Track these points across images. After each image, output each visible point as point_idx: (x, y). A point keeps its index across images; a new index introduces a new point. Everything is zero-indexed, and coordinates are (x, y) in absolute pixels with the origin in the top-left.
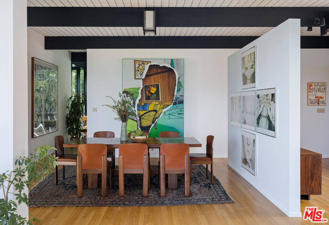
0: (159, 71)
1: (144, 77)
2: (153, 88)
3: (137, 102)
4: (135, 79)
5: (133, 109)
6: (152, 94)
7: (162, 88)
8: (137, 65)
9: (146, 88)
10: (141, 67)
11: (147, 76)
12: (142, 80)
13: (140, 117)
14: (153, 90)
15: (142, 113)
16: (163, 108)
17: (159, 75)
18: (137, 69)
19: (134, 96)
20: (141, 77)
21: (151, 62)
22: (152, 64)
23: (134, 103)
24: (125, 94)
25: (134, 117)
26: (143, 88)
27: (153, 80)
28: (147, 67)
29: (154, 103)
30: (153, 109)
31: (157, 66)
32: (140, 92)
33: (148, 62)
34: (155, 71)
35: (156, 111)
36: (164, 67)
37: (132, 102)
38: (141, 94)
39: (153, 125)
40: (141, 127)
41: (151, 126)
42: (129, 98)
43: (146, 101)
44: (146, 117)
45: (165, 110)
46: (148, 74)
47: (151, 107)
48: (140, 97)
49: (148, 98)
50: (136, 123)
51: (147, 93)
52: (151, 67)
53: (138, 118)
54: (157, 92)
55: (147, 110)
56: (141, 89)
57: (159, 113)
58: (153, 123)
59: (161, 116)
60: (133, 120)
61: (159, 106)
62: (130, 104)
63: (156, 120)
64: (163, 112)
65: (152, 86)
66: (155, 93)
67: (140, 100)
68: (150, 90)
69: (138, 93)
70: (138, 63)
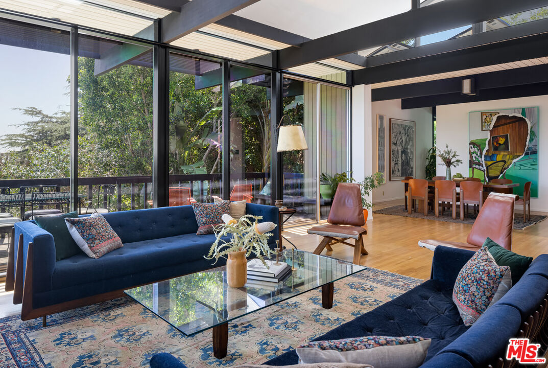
0: (508, 121)
1: (491, 128)
2: (501, 139)
3: (484, 152)
4: (482, 130)
5: (480, 159)
6: (500, 144)
7: (512, 138)
8: (484, 117)
9: (494, 139)
10: (488, 119)
11: (494, 127)
12: (489, 131)
13: (487, 168)
14: (502, 141)
15: (489, 163)
16: (513, 159)
17: (508, 125)
18: (484, 120)
19: (481, 147)
20: (488, 128)
21: (499, 113)
22: (501, 114)
23: (481, 154)
24: (472, 146)
25: (480, 167)
26: (490, 139)
27: (501, 131)
28: (495, 118)
29: (502, 153)
30: (501, 160)
31: (506, 117)
32: (487, 143)
33: (496, 113)
34: (503, 121)
35: (505, 162)
36: (514, 117)
37: (479, 153)
38: (489, 145)
39: (501, 175)
40: (488, 177)
41: (499, 176)
42: (476, 149)
43: (493, 152)
44: (494, 167)
45: (515, 161)
46: (496, 125)
47: (499, 158)
48: (487, 148)
49: (496, 149)
50: (483, 173)
51: (495, 143)
52: (499, 118)
53: (485, 168)
54: (506, 143)
55: (495, 160)
56: (488, 140)
57: (508, 163)
58: (501, 173)
59: (510, 166)
60: (480, 169)
61: (508, 157)
62: (477, 155)
63: (505, 171)
64: (513, 162)
65: (500, 136)
66: (504, 143)
67: (487, 151)
68: (498, 141)
69: (485, 144)
70: (486, 115)
